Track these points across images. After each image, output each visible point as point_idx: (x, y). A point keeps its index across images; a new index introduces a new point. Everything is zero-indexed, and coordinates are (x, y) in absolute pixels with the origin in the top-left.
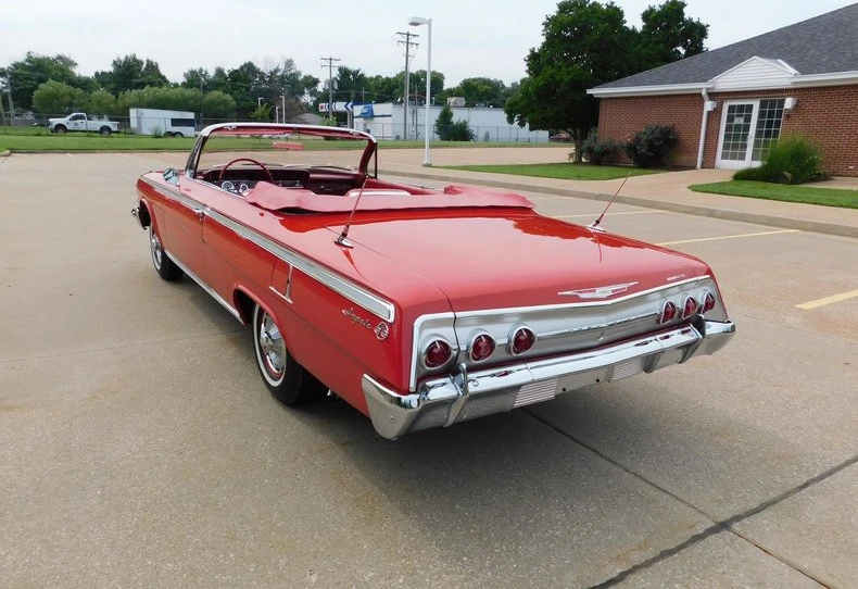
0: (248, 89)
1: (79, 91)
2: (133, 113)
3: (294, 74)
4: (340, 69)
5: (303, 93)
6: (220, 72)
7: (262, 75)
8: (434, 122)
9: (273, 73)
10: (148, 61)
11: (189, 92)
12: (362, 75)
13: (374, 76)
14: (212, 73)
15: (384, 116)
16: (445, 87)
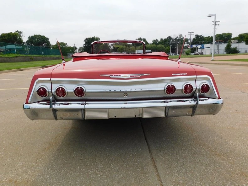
0: (169, 44)
1: (127, 47)
2: (136, 51)
3: (182, 38)
4: (196, 36)
5: (185, 43)
6: (162, 39)
7: (173, 39)
8: (224, 48)
9: (176, 39)
10: (144, 38)
11: (153, 45)
12: (203, 36)
13: (207, 37)
14: (159, 40)
15: (207, 48)
16: (232, 38)
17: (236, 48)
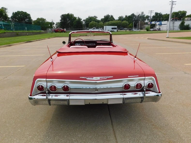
0: (132, 20)
1: (97, 23)
2: (105, 27)
3: (143, 15)
4: (155, 13)
5: (146, 20)
6: (126, 16)
7: (136, 16)
8: (179, 25)
9: (138, 16)
10: (111, 15)
11: (118, 22)
12: (161, 14)
13: (165, 14)
14: (124, 17)
15: (164, 24)
16: (186, 15)
17: (189, 25)
